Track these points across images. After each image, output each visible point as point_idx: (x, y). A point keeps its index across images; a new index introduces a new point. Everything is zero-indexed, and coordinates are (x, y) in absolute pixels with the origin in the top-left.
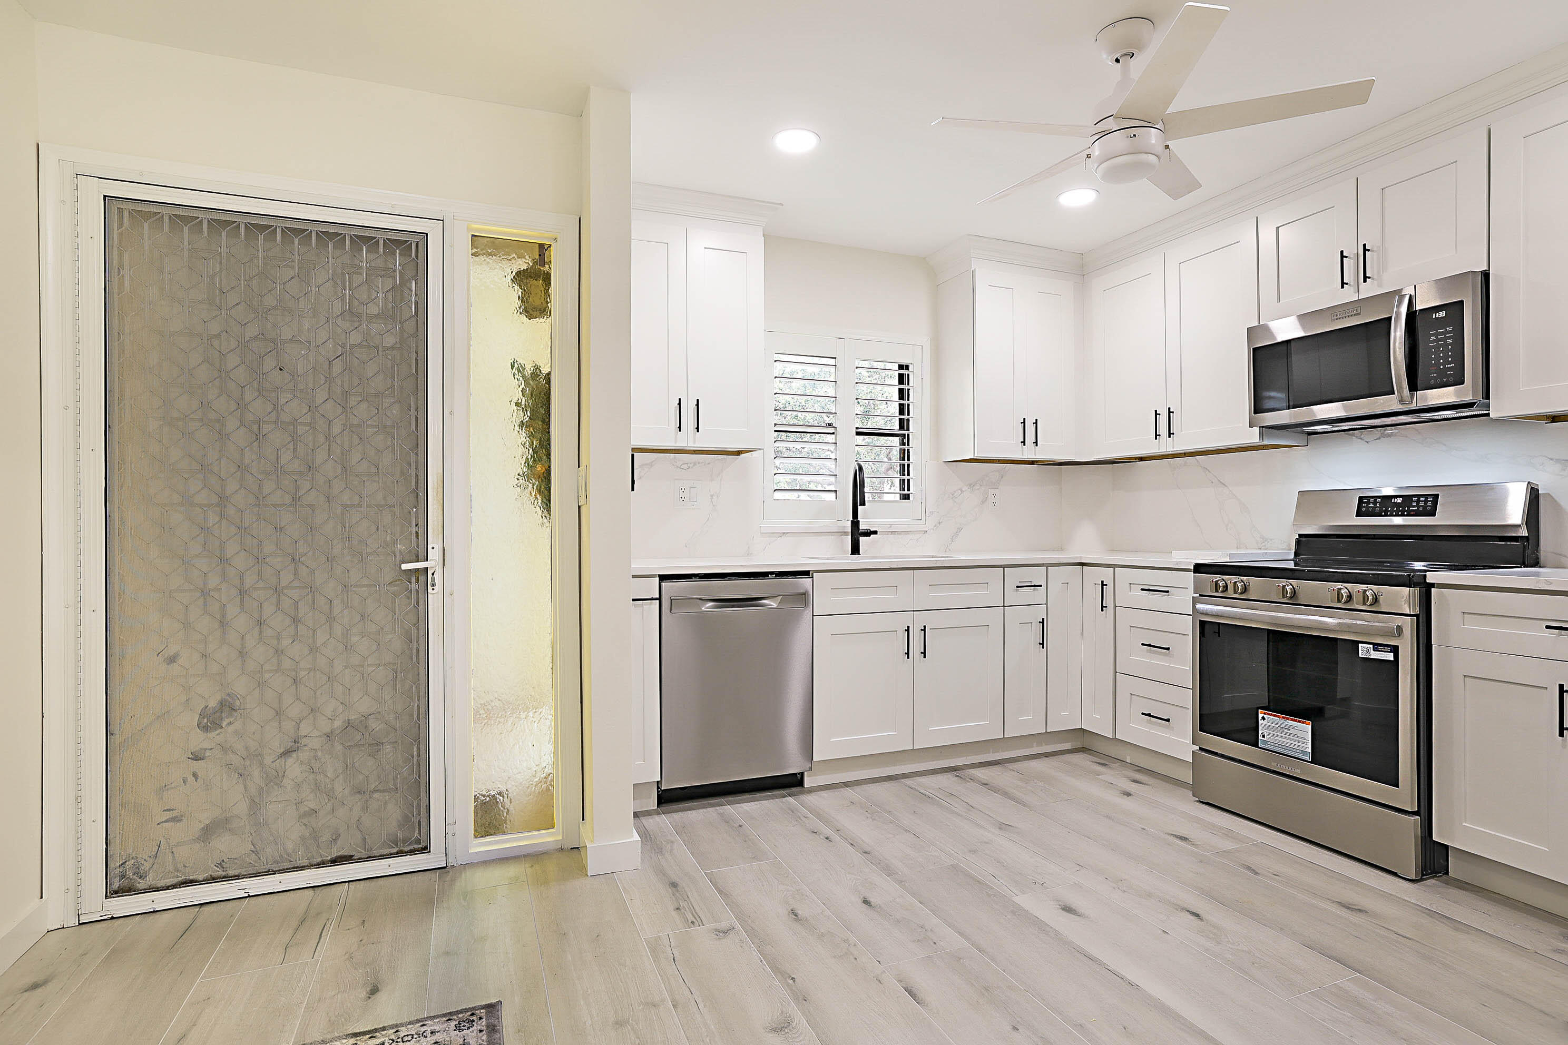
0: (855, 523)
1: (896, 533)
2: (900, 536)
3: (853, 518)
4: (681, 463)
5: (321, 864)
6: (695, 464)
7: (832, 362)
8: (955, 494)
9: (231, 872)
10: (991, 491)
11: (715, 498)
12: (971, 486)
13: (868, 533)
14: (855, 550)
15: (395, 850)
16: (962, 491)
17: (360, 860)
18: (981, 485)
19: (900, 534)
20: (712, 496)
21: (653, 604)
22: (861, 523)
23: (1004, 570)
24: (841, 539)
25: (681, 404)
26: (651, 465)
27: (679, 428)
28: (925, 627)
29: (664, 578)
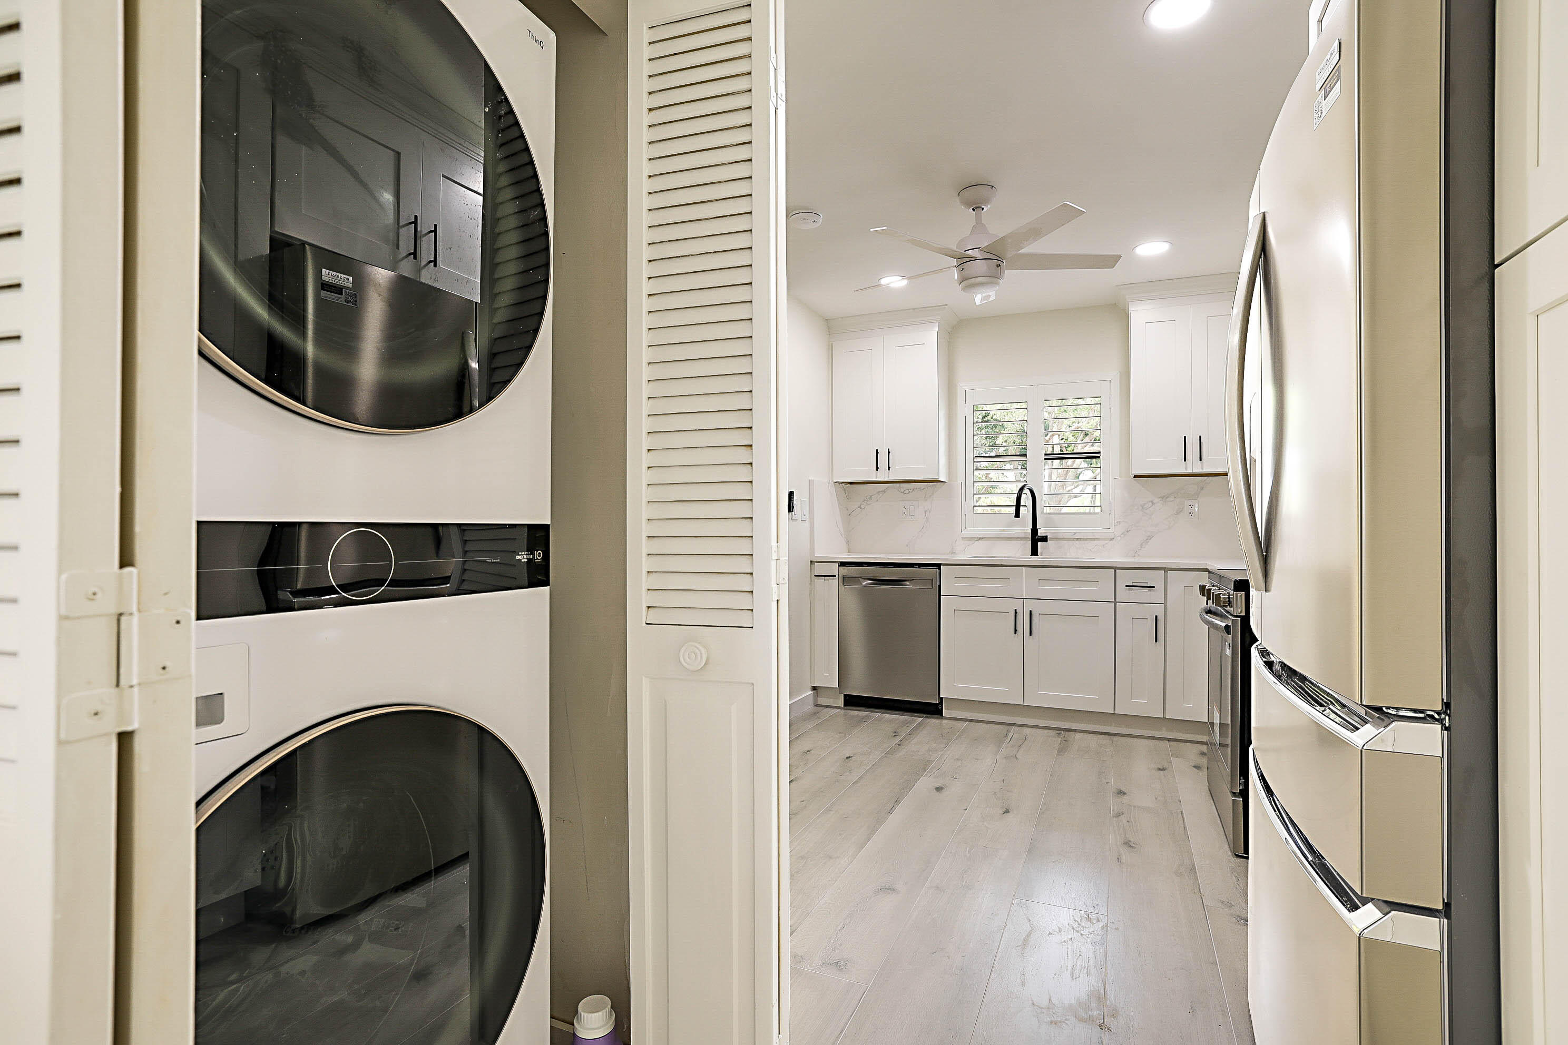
0: (1034, 530)
1: (1082, 539)
2: (1086, 542)
3: (1032, 527)
7: (1024, 405)
8: (1145, 506)
10: (1187, 503)
11: (927, 513)
12: (1164, 498)
13: (1044, 539)
14: (1034, 552)
16: (1153, 503)
18: (1175, 497)
19: (1086, 540)
20: (925, 512)
21: (833, 579)
22: (1039, 531)
23: (1115, 571)
24: (1019, 543)
25: (877, 453)
26: (884, 491)
27: (877, 468)
28: (1030, 611)
29: (843, 564)
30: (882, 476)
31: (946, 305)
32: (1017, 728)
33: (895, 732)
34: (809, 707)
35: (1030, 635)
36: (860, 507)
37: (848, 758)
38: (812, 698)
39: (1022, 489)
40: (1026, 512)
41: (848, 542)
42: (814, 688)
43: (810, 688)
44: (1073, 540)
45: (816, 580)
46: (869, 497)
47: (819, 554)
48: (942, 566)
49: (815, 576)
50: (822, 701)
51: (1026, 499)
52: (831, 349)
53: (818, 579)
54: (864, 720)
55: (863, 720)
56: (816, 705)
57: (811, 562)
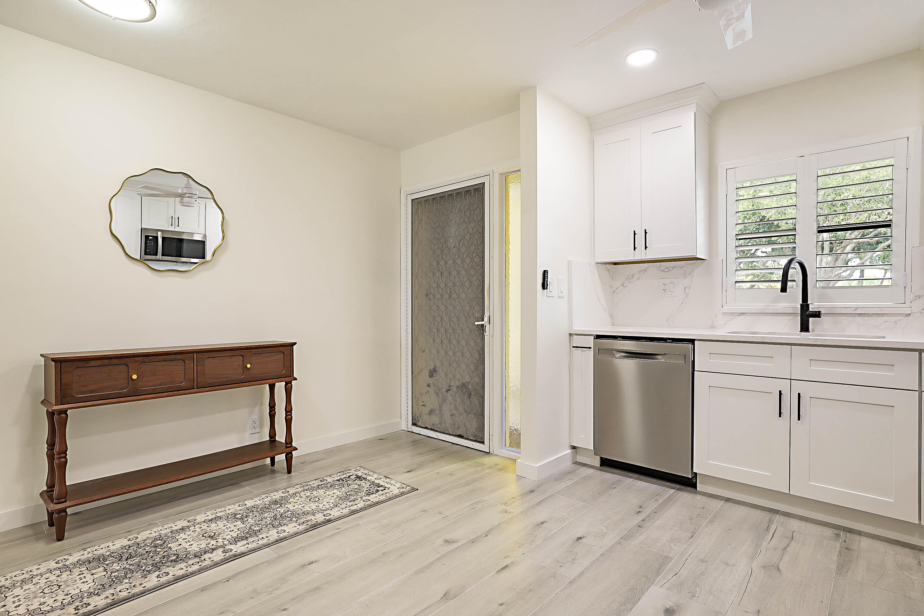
0: (805, 306)
3: (802, 302)
4: (664, 268)
5: (455, 436)
6: (673, 268)
9: (436, 429)
11: (687, 290)
13: (817, 315)
14: (805, 328)
15: (475, 439)
17: (465, 439)
20: (685, 288)
21: (589, 351)
22: (810, 306)
23: (920, 354)
24: (786, 318)
25: (635, 234)
26: (645, 270)
27: (635, 248)
28: (799, 394)
29: (598, 337)
30: (640, 255)
31: (704, 83)
32: (782, 518)
33: (641, 507)
34: (568, 464)
35: (799, 419)
36: (623, 285)
37: (579, 538)
38: (570, 457)
39: (790, 262)
40: (795, 287)
41: (611, 316)
42: (574, 448)
43: (567, 446)
44: (854, 316)
45: (574, 351)
46: (631, 276)
47: (577, 328)
48: (695, 342)
49: (573, 347)
50: (580, 459)
51: (795, 273)
52: (592, 143)
53: (576, 350)
54: (613, 487)
55: (613, 485)
56: (576, 463)
57: (570, 334)
